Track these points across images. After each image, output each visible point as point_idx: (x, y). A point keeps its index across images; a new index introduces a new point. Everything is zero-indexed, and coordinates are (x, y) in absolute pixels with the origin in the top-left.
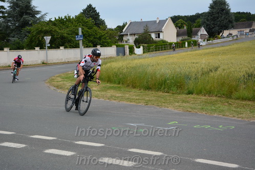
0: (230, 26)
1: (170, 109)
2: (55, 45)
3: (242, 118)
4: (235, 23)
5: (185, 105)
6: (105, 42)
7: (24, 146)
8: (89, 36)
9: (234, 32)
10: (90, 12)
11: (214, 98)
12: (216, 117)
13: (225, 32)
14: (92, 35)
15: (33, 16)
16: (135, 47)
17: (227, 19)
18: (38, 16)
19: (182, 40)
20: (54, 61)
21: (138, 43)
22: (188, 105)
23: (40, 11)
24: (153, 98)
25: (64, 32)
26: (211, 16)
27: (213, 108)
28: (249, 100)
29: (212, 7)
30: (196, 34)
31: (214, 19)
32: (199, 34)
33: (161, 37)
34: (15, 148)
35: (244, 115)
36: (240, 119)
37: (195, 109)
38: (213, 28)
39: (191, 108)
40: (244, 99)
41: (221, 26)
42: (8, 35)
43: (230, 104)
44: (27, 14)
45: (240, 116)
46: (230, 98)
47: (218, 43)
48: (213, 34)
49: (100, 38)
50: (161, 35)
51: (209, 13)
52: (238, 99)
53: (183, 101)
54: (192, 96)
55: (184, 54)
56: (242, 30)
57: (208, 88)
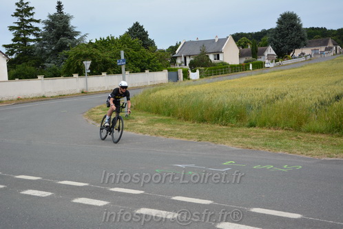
0: (302, 43)
1: (228, 145)
2: (96, 70)
3: (312, 155)
4: (307, 41)
5: (245, 140)
6: (155, 66)
7: (50, 194)
8: (136, 59)
9: (307, 51)
10: (137, 31)
11: (281, 131)
12: (281, 155)
13: (296, 50)
14: (139, 58)
15: (72, 38)
16: (190, 71)
17: (298, 36)
18: (77, 38)
19: (245, 62)
20: (96, 90)
21: (193, 66)
22: (249, 140)
23: (79, 32)
24: (208, 133)
25: (107, 55)
26: (280, 33)
27: (278, 143)
28: (322, 133)
29: (280, 22)
30: (262, 54)
31: (283, 36)
32: (266, 54)
33: (221, 58)
34: (39, 197)
35: (314, 152)
36: (309, 157)
37: (256, 145)
38: (283, 46)
39: (252, 144)
40: (315, 132)
41: (292, 45)
42: (43, 61)
43: (299, 138)
44: (65, 35)
45: (309, 152)
46: (300, 130)
47: (288, 65)
48: (282, 54)
49: (148, 62)
50: (221, 55)
51: (277, 29)
52: (308, 132)
53: (243, 136)
54: (255, 129)
55: (248, 78)
56: (316, 48)
57: (273, 119)
